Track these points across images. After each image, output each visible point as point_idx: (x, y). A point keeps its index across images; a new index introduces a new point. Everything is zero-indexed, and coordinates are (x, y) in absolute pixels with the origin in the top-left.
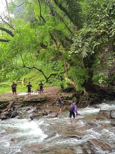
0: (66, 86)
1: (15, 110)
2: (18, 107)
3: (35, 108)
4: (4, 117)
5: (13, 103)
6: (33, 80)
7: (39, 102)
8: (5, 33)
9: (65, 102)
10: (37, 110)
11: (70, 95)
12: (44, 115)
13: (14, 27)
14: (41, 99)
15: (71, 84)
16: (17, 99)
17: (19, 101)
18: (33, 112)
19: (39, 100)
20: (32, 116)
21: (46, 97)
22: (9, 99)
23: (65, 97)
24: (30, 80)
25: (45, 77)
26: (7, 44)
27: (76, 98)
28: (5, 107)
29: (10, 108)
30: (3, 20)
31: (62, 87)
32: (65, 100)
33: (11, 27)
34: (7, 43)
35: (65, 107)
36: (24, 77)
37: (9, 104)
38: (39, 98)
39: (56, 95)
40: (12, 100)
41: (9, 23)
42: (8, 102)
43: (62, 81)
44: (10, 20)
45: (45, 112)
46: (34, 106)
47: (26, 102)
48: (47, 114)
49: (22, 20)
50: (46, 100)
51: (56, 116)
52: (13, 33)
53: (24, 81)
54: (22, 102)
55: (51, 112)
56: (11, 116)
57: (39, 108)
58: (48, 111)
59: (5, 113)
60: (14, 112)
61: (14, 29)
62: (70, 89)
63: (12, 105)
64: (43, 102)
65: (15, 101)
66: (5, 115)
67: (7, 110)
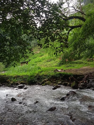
1: (90, 83)
2: (92, 80)
4: (81, 87)
5: (88, 76)
16: (91, 73)
17: (93, 75)
22: (84, 74)
28: (81, 79)
29: (85, 80)
30: (75, 10)
33: (83, 13)
34: (80, 28)
37: (84, 77)
40: (87, 74)
41: (81, 11)
42: (83, 75)
44: (81, 7)
56: (87, 87)
59: (82, 84)
60: (89, 84)
61: (85, 14)
63: (87, 78)
65: (89, 75)
66: (82, 85)
67: (83, 82)
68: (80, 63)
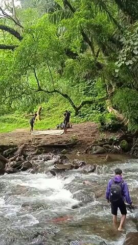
0: (109, 121)
1: (27, 159)
2: (31, 155)
3: (58, 156)
4: (11, 169)
5: (24, 148)
6: (53, 111)
7: (64, 147)
8: (7, 33)
9: (108, 147)
10: (62, 161)
11: (115, 137)
12: (72, 167)
13: (21, 24)
14: (67, 142)
15: (119, 118)
16: (30, 141)
17: (33, 144)
18: (55, 163)
19: (64, 144)
20: (53, 169)
21: (76, 140)
22: (17, 142)
23: (107, 139)
24: (50, 111)
25: (74, 107)
26: (10, 52)
27: (126, 142)
28: (11, 154)
29: (19, 156)
30: (3, 12)
31: (102, 124)
32: (107, 145)
33: (17, 24)
34: (11, 50)
35: (107, 157)
36: (40, 107)
37: (17, 149)
38: (65, 141)
39: (92, 136)
40: (22, 144)
41: (14, 18)
42: (16, 146)
43: (102, 112)
44: (15, 11)
45: (73, 163)
46: (55, 153)
47: (44, 146)
48: (77, 167)
49: (35, 10)
50: (76, 144)
51: (93, 171)
52: (21, 34)
53: (39, 114)
54: (38, 147)
55: (84, 164)
56: (22, 168)
57: (65, 158)
58: (79, 162)
59: (12, 163)
60: (26, 162)
61: (21, 27)
62: (116, 127)
63: (22, 151)
64: (71, 147)
65: (26, 145)
66: (12, 166)
67: (14, 160)
68: (12, 121)
